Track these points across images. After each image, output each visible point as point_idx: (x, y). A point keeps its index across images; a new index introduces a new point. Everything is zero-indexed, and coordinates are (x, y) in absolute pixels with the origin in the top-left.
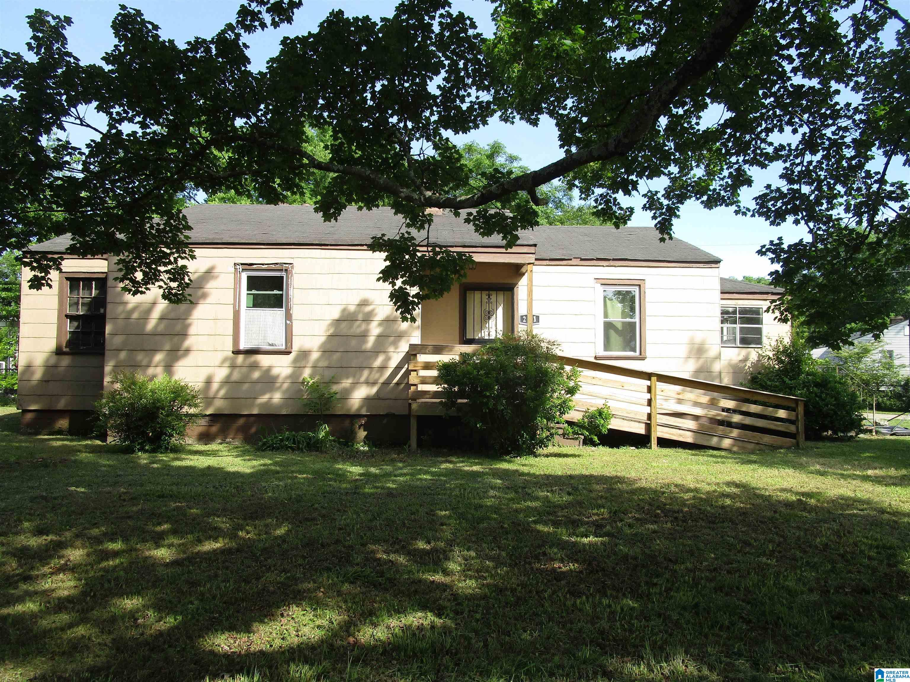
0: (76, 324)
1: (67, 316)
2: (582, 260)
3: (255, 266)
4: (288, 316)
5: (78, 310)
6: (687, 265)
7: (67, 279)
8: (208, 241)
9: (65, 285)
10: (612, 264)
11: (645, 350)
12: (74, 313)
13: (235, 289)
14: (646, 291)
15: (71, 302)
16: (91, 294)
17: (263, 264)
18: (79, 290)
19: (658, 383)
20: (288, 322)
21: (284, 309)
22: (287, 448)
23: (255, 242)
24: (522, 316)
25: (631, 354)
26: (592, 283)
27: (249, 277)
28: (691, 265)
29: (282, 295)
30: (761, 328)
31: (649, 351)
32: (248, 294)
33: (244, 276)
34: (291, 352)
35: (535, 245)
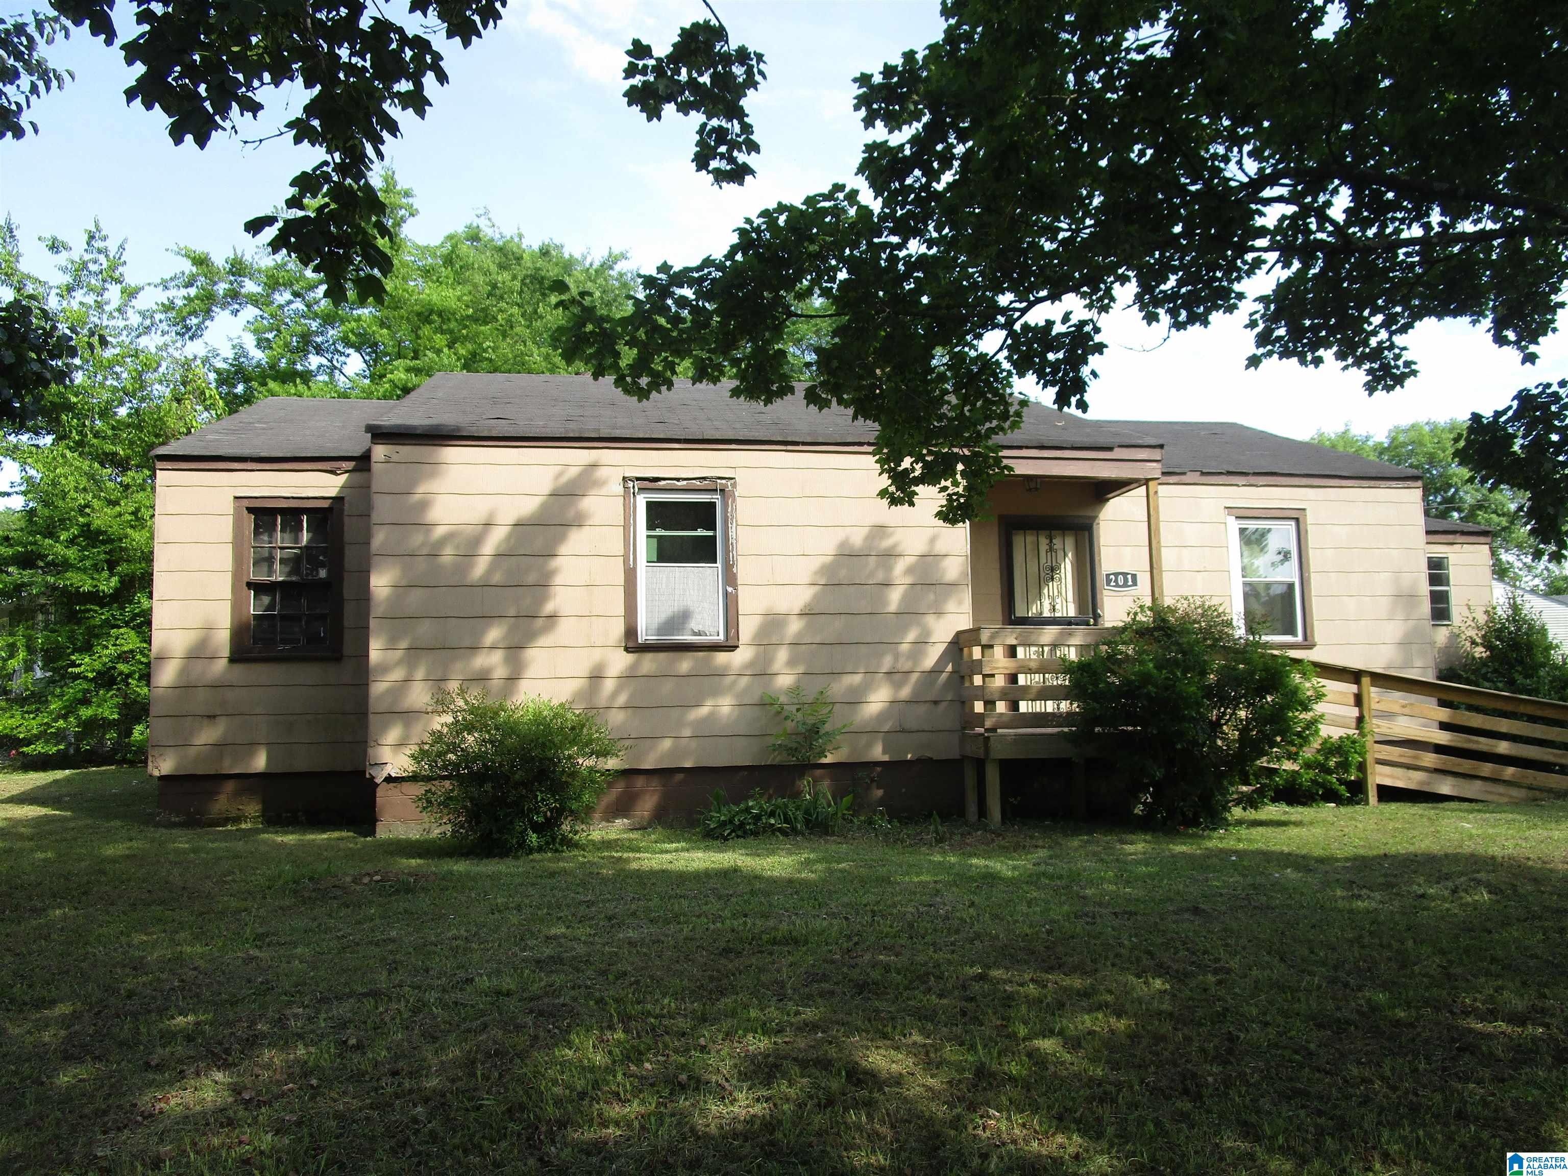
0: (266, 600)
1: (250, 585)
2: (1203, 474)
3: (663, 483)
4: (730, 578)
5: (270, 572)
6: (1372, 483)
7: (250, 510)
8: (571, 435)
9: (246, 524)
10: (1252, 482)
11: (1312, 631)
12: (263, 578)
13: (626, 527)
14: (1309, 527)
15: (258, 556)
16: (297, 540)
17: (678, 480)
18: (275, 530)
19: (1373, 689)
20: (730, 589)
21: (719, 564)
22: (773, 830)
23: (662, 436)
24: (1108, 575)
25: (1288, 639)
26: (1222, 515)
27: (650, 506)
28: (1377, 483)
29: (715, 537)
30: (1447, 592)
31: (1319, 633)
32: (648, 537)
33: (641, 501)
34: (737, 647)
35: (1161, 446)
